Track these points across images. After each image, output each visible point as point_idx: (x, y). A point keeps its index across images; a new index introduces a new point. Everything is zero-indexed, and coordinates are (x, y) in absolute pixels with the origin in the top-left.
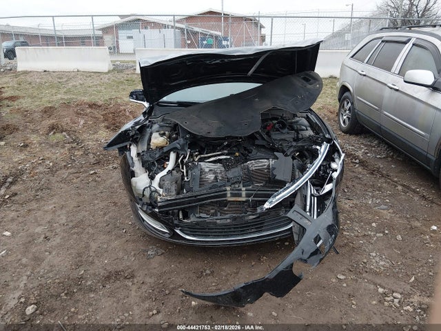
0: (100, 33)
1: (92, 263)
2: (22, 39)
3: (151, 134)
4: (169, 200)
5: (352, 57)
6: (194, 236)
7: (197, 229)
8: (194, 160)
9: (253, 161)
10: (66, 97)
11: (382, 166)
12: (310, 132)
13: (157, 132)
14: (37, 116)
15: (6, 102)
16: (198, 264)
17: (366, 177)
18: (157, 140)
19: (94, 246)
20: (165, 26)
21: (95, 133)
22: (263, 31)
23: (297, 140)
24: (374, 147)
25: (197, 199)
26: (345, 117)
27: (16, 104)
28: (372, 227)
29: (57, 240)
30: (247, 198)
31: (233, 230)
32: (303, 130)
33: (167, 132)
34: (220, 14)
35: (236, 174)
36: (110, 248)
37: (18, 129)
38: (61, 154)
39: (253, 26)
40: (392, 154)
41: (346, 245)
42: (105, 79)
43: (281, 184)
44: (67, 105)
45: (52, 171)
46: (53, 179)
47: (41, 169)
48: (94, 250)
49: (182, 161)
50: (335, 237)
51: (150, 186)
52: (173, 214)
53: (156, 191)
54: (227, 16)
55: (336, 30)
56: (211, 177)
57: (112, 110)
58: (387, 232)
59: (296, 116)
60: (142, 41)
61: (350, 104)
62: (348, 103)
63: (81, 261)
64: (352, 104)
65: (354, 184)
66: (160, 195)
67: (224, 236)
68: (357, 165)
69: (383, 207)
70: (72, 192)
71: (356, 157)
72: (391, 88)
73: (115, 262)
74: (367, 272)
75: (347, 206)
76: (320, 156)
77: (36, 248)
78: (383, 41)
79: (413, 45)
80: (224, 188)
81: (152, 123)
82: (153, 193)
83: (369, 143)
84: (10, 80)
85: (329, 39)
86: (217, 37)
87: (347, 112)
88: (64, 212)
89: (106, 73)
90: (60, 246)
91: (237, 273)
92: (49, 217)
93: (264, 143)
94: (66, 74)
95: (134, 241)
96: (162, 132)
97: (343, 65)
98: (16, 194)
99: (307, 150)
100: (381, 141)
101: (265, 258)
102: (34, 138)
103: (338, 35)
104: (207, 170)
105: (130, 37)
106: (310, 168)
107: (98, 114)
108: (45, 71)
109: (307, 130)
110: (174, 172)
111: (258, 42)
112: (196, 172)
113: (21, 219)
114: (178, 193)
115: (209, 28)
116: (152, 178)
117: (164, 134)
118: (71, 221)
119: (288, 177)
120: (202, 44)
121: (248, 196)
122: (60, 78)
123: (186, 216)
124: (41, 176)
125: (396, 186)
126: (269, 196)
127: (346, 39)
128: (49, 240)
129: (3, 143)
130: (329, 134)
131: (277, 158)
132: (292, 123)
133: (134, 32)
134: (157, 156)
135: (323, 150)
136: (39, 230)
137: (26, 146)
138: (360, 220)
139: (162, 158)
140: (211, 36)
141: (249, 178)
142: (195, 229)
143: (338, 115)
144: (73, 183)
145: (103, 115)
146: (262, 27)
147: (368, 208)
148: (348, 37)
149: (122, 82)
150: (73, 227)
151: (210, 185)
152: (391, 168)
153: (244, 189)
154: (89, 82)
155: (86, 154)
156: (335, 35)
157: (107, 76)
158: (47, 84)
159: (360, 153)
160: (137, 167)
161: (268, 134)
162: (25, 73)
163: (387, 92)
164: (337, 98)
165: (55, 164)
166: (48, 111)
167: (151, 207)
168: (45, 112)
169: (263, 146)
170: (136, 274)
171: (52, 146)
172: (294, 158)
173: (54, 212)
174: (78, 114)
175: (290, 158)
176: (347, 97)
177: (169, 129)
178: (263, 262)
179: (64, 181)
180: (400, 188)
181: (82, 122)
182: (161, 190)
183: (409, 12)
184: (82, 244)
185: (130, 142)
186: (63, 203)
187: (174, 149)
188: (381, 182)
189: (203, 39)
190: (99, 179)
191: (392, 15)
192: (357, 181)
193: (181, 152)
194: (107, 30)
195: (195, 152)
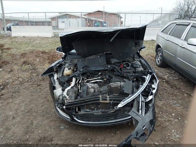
0: (50, 20)
1: (33, 132)
2: (16, 22)
3: (64, 68)
4: (71, 102)
5: (162, 31)
6: (83, 120)
7: (84, 117)
8: (84, 82)
9: (113, 83)
10: (32, 49)
11: (176, 84)
12: (141, 69)
13: (67, 67)
14: (18, 57)
15: (5, 50)
16: (84, 135)
17: (169, 89)
18: (67, 71)
19: (35, 123)
20: (79, 17)
21: (44, 65)
22: (122, 20)
23: (135, 72)
24: (173, 74)
25: (84, 101)
26: (159, 59)
27: (9, 52)
28: (172, 116)
29: (18, 119)
30: (110, 101)
31: (102, 118)
32: (138, 67)
33: (72, 68)
34: (103, 12)
35: (105, 89)
36: (43, 124)
37: (9, 63)
38: (27, 75)
39: (117, 17)
40: (181, 77)
41: (159, 125)
42: (50, 40)
43: (127, 95)
44: (32, 52)
45: (21, 83)
46: (21, 87)
47: (17, 82)
48: (35, 125)
49: (78, 82)
50: (154, 127)
51: (62, 95)
52: (73, 109)
53: (65, 97)
54: (106, 13)
55: (155, 19)
56: (92, 90)
57: (52, 55)
58: (180, 119)
59: (135, 60)
60: (69, 24)
61: (161, 54)
62: (160, 53)
63: (28, 131)
64: (162, 53)
65: (163, 92)
66: (67, 99)
67: (98, 121)
68: (165, 83)
69: (178, 105)
70: (29, 94)
71: (164, 79)
72: (181, 47)
73: (44, 132)
74: (170, 141)
75: (160, 104)
76: (146, 81)
77: (8, 123)
78: (176, 25)
79: (191, 26)
80: (98, 96)
81: (65, 63)
82: (64, 98)
83: (170, 72)
84: (8, 41)
85: (151, 23)
86: (101, 22)
87: (160, 57)
88: (24, 104)
89: (51, 38)
90: (19, 122)
91: (104, 140)
92: (16, 107)
93: (119, 74)
94: (33, 38)
95: (55, 121)
96: (69, 68)
97: (158, 35)
98: (3, 95)
99: (140, 77)
100: (176, 71)
101: (118, 132)
102: (16, 67)
103: (155, 21)
104: (90, 87)
105: (63, 22)
106: (141, 87)
107: (45, 56)
108: (24, 37)
109: (140, 67)
110: (74, 87)
111: (119, 24)
112: (85, 88)
113: (3, 107)
114: (76, 99)
115: (98, 18)
116: (63, 90)
117: (70, 69)
118: (26, 109)
119: (130, 92)
120: (95, 25)
121: (110, 100)
122: (30, 40)
123: (79, 110)
124: (16, 86)
125: (184, 94)
126: (121, 101)
127: (159, 23)
128: (14, 119)
129: (1, 69)
130: (151, 70)
131: (125, 82)
132: (133, 64)
133: (65, 20)
134: (67, 79)
135: (148, 78)
136: (11, 113)
137: (11, 71)
138: (166, 112)
139: (69, 80)
140: (99, 21)
141: (111, 91)
142: (83, 117)
143: (155, 58)
144: (30, 90)
145: (48, 57)
146: (121, 18)
147: (170, 106)
148: (160, 22)
149: (57, 42)
150: (27, 112)
151: (92, 95)
152: (181, 85)
153: (108, 97)
154: (43, 42)
155: (38, 75)
156: (154, 21)
157: (51, 39)
158: (24, 43)
159: (166, 77)
160: (57, 85)
161: (120, 69)
162: (15, 37)
163: (179, 48)
164: (155, 50)
165: (23, 80)
166: (23, 55)
167: (62, 105)
168: (22, 55)
169: (118, 75)
170: (53, 139)
171: (23, 71)
172: (133, 82)
173: (19, 104)
174: (36, 56)
175: (131, 81)
176: (160, 50)
177: (73, 66)
178: (117, 134)
179: (26, 88)
180: (186, 95)
181: (38, 60)
182: (68, 96)
183: (187, 11)
184: (30, 122)
185: (54, 72)
186: (24, 100)
187: (75, 76)
188: (176, 92)
189: (95, 23)
190: (42, 88)
191: (179, 12)
192: (165, 91)
193: (78, 78)
194: (53, 19)
195: (85, 78)
